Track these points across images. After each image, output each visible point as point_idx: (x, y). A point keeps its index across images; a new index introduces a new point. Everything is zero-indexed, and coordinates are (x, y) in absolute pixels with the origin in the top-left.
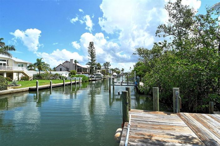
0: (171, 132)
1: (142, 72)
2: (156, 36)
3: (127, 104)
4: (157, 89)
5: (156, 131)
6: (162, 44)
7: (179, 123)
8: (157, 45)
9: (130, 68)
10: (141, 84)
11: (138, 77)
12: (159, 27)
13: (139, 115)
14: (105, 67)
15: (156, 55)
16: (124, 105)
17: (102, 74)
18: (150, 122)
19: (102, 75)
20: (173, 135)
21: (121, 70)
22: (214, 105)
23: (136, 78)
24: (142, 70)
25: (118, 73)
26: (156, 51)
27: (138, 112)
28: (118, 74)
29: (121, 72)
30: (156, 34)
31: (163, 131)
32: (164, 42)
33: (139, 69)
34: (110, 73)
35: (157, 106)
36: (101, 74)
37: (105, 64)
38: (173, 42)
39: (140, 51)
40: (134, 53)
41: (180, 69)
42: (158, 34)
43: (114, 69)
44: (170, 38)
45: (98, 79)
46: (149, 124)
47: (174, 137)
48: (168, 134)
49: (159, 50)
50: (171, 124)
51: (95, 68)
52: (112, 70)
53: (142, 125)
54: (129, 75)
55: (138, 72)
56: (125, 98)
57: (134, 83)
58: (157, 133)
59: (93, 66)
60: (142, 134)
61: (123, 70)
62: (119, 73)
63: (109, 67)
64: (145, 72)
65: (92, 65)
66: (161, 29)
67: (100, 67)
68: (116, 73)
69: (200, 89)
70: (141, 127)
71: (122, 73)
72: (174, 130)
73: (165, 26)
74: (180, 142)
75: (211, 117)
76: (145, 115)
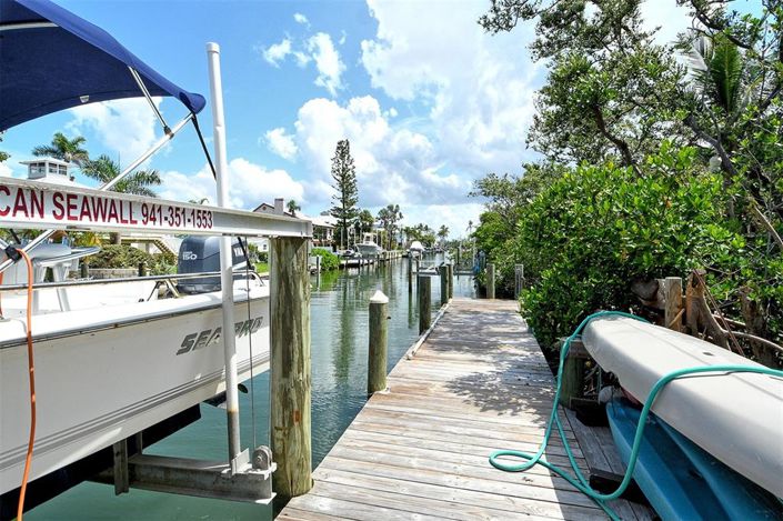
9: (471, 223)
11: (481, 253)
14: (386, 222)
17: (379, 244)
19: (380, 250)
21: (437, 232)
25: (428, 242)
28: (428, 245)
29: (438, 239)
34: (400, 244)
36: (376, 245)
37: (386, 212)
40: (471, 194)
43: (414, 230)
45: (366, 261)
51: (352, 226)
52: (408, 231)
54: (462, 251)
59: (347, 221)
61: (443, 232)
63: (397, 223)
65: (345, 218)
67: (372, 222)
68: (422, 241)
71: (443, 243)
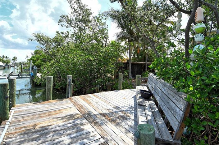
0: (58, 115)
1: (42, 61)
2: (59, 25)
3: (7, 98)
4: (51, 78)
5: (43, 119)
6: (64, 34)
7: (68, 106)
8: (59, 34)
9: (27, 56)
10: (39, 75)
11: (35, 67)
12: (62, 16)
13: (26, 108)
15: (58, 45)
16: (3, 101)
18: (38, 113)
20: (60, 117)
21: (12, 59)
22: (100, 87)
23: (33, 69)
24: (41, 59)
26: (58, 40)
27: (26, 106)
29: (12, 62)
30: (59, 22)
31: (50, 117)
32: (66, 33)
33: (37, 58)
35: (50, 95)
38: (73, 34)
39: (40, 38)
40: (30, 39)
41: (76, 59)
42: (61, 23)
44: (71, 30)
46: (37, 115)
47: (60, 118)
48: (54, 118)
49: (61, 40)
50: (60, 109)
53: (27, 118)
54: (23, 66)
55: (36, 61)
56: (5, 91)
57: (30, 75)
58: (44, 120)
60: (24, 127)
61: (15, 59)
62: (7, 62)
64: (44, 61)
66: (63, 19)
68: (3, 62)
69: (91, 76)
70: (26, 120)
71: (14, 63)
72: (62, 112)
73: (67, 17)
74: (64, 121)
75: (94, 96)
76: (35, 106)
